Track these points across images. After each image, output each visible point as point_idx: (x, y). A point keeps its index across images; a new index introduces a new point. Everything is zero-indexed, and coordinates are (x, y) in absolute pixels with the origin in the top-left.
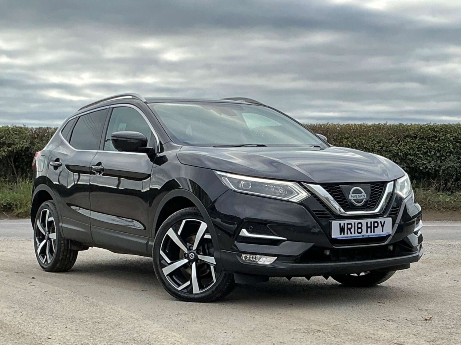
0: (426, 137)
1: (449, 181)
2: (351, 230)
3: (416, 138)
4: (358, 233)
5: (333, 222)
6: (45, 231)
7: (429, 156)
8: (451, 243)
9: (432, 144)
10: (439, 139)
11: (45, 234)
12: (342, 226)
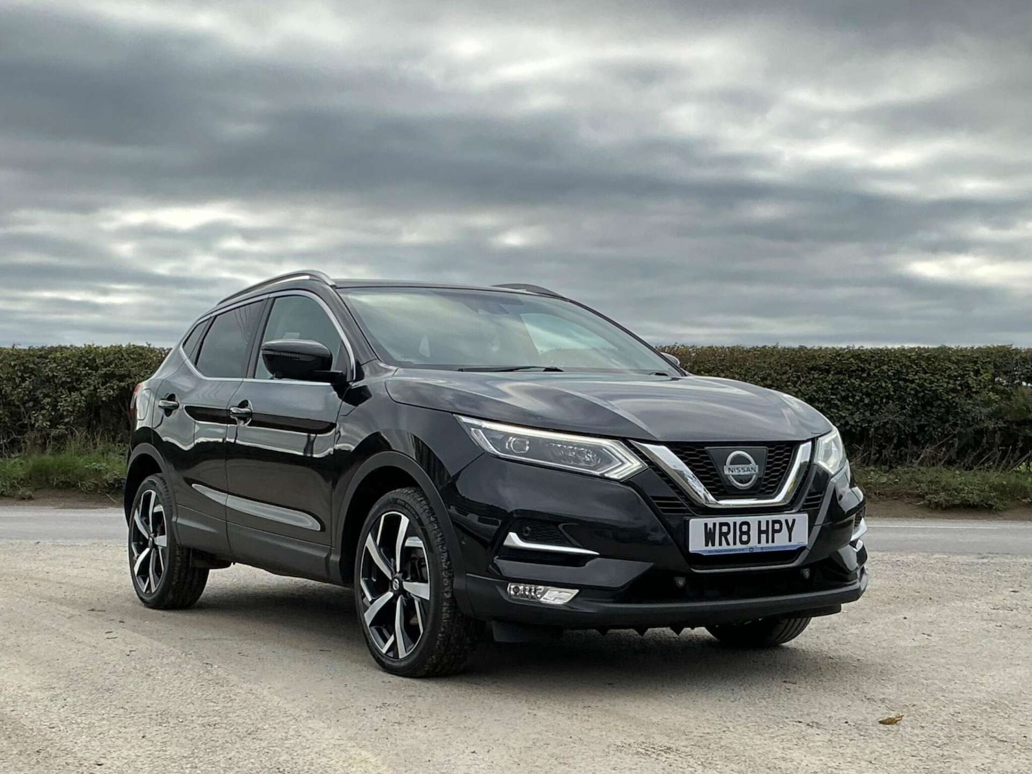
0: (845, 371)
1: (884, 447)
2: (728, 537)
3: (828, 372)
4: (742, 542)
5: (692, 521)
6: (147, 530)
7: (850, 403)
8: (900, 558)
9: (857, 383)
10: (869, 374)
11: (147, 537)
12: (710, 529)
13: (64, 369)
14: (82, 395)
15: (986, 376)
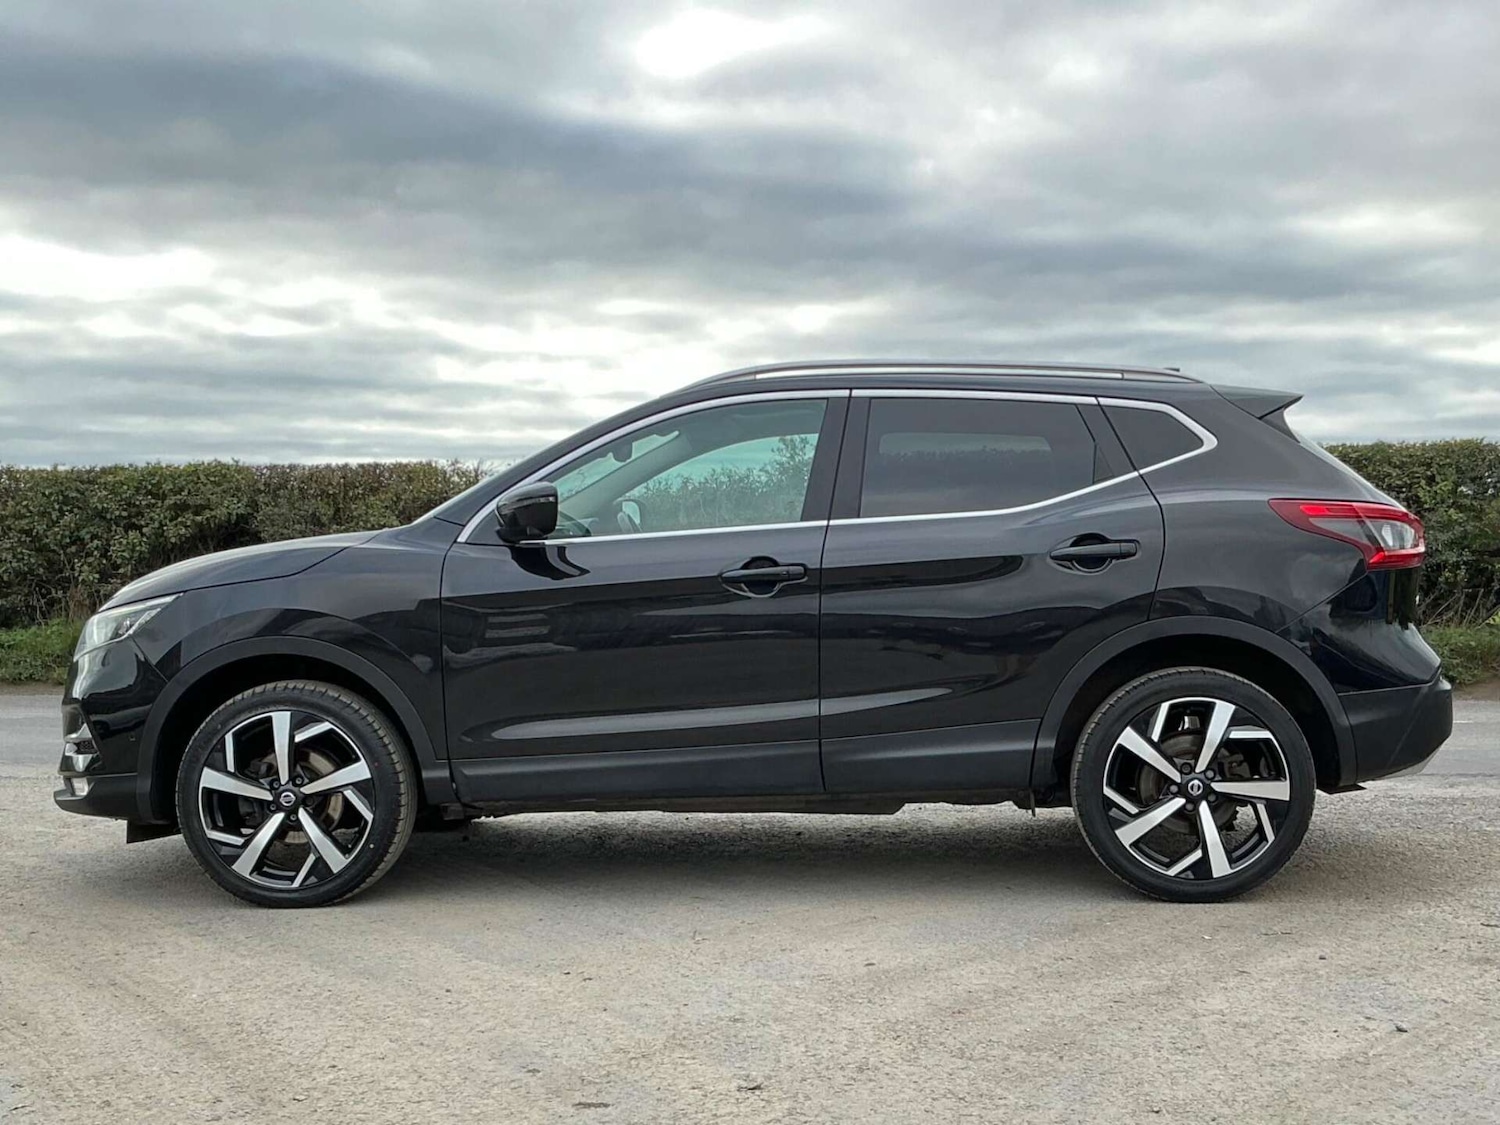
13: (119, 498)
14: (143, 535)
15: (1443, 486)
